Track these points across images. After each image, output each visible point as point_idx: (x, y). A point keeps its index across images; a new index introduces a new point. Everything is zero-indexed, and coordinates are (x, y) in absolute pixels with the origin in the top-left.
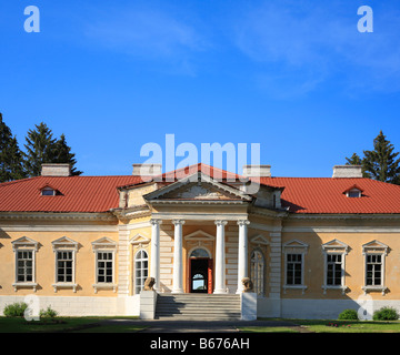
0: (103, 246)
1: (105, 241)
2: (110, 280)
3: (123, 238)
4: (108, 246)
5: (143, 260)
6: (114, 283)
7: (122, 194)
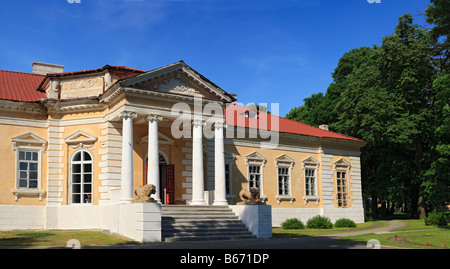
0: (27, 144)
1: (30, 138)
2: (34, 184)
3: (55, 135)
4: (32, 144)
5: (82, 162)
6: (39, 189)
7: (54, 84)
